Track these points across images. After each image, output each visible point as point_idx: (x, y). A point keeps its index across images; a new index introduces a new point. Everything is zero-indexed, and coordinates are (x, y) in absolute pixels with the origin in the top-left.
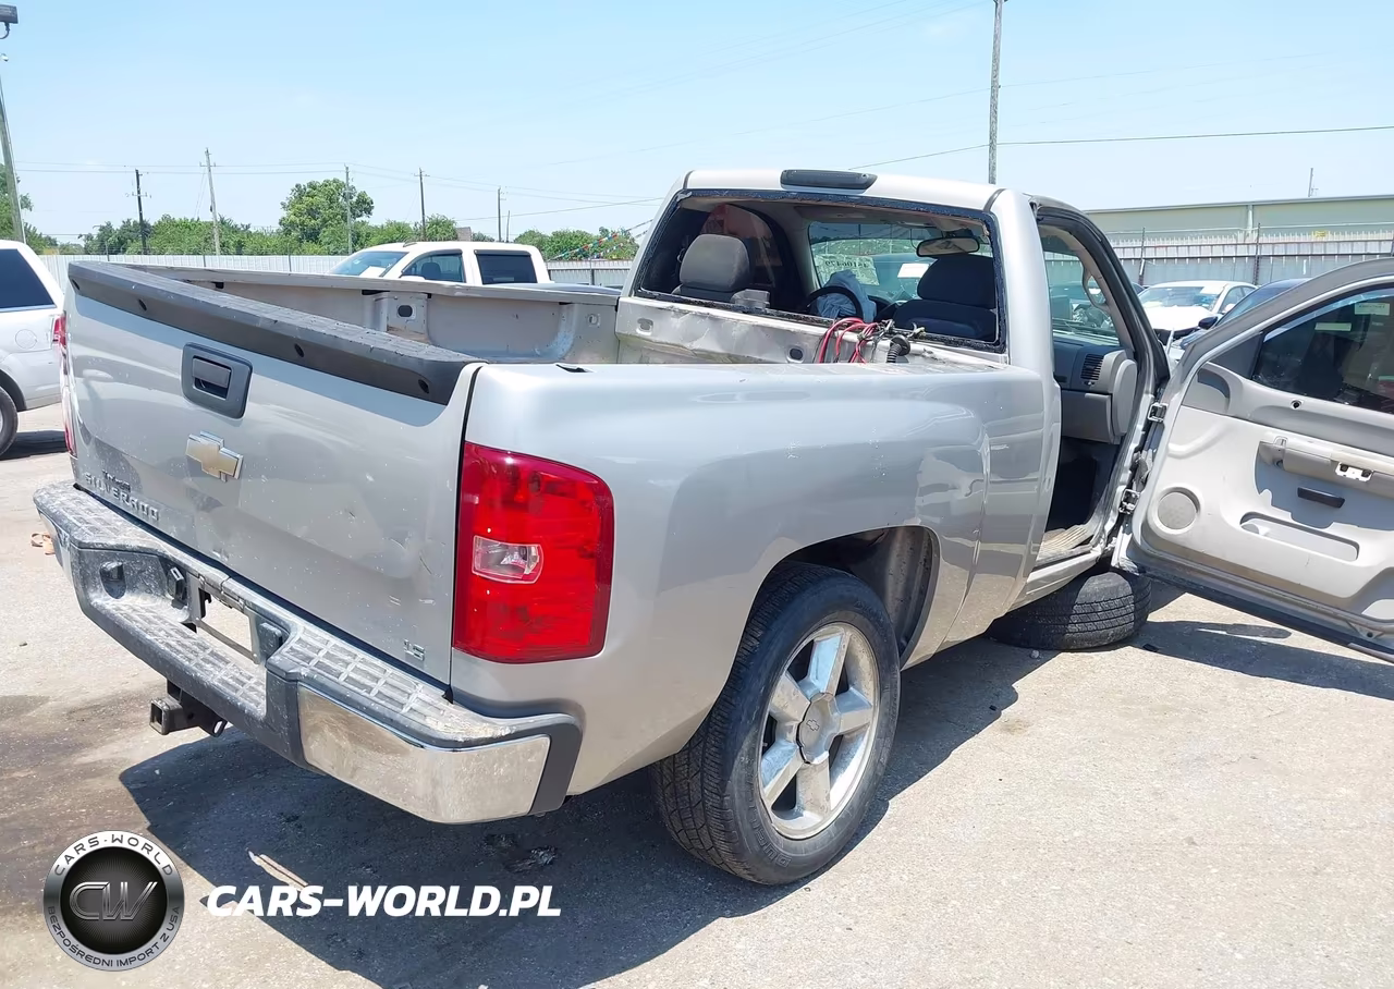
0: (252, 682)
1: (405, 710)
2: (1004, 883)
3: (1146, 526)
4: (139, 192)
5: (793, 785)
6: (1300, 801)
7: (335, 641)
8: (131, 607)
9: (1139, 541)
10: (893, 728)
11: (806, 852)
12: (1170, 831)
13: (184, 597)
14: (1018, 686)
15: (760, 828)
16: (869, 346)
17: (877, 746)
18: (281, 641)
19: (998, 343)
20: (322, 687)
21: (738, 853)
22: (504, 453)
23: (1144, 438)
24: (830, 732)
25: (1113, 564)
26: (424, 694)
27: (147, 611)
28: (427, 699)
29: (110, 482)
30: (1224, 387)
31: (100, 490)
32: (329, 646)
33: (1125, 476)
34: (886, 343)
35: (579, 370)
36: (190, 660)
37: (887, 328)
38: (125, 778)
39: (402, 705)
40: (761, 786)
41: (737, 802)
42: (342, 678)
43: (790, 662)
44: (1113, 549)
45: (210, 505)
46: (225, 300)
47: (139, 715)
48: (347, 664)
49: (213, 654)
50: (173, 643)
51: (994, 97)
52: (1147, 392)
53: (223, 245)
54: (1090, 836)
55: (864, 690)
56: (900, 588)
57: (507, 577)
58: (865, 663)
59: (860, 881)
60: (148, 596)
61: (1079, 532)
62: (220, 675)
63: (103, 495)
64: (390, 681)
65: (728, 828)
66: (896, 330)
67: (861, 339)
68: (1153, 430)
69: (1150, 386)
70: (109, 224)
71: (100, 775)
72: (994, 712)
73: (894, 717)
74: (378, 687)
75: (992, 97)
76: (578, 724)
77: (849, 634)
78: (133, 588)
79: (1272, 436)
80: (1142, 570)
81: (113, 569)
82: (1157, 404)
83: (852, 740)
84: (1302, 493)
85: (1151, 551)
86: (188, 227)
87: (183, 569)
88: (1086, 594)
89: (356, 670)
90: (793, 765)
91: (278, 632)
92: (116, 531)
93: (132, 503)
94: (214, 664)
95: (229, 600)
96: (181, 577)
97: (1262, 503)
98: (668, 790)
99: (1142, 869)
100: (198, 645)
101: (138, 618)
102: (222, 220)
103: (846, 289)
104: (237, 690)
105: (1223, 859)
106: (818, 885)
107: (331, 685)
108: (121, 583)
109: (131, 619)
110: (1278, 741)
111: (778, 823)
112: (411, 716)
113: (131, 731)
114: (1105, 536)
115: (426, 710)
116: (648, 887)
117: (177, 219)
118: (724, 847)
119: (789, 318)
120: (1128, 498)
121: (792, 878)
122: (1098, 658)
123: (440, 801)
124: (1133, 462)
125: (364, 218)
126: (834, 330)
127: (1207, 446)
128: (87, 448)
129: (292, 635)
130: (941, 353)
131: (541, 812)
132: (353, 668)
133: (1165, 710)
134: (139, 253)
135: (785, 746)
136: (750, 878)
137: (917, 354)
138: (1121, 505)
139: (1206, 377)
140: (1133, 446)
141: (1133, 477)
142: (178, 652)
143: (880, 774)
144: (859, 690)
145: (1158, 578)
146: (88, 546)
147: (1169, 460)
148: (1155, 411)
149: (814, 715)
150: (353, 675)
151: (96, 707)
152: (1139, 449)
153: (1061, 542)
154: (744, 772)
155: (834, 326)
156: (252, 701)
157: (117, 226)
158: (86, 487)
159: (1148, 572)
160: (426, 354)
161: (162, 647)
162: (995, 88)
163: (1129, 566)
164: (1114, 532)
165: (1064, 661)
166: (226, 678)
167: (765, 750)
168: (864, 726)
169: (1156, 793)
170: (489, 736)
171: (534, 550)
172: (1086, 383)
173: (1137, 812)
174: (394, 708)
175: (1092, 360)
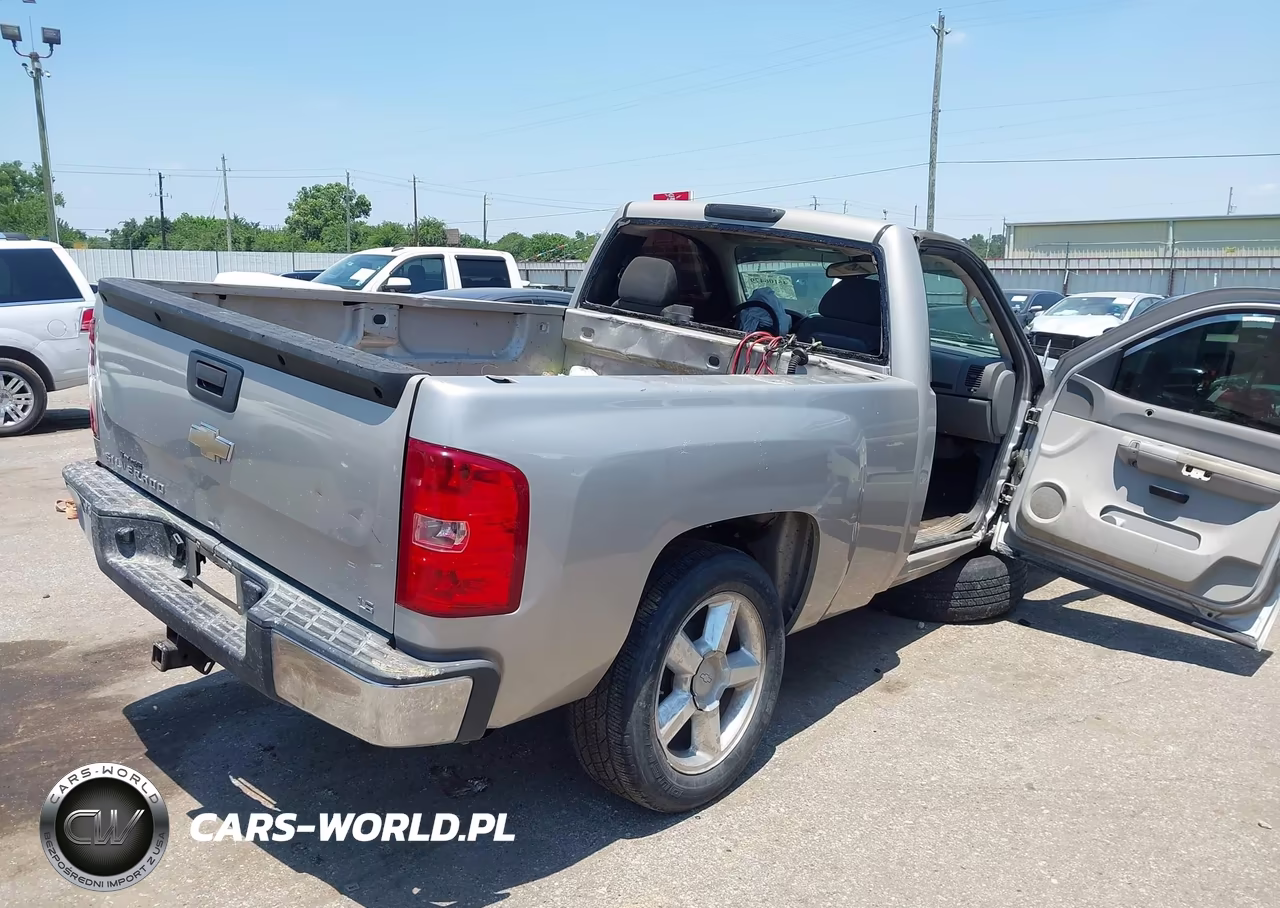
0: (235, 629)
1: (356, 653)
2: (865, 818)
3: (1020, 514)
4: (161, 193)
5: (687, 728)
6: (1131, 756)
7: (303, 596)
8: (139, 566)
9: (1014, 528)
10: (778, 684)
11: (697, 786)
12: (1014, 777)
13: (184, 558)
14: (902, 653)
15: (656, 763)
16: (774, 356)
17: (763, 698)
18: (260, 595)
19: (881, 357)
20: (290, 634)
21: (636, 784)
22: (441, 448)
23: (1022, 439)
24: (723, 684)
25: (992, 548)
26: (372, 641)
27: (153, 569)
28: (374, 645)
29: (126, 461)
30: (1088, 396)
31: (118, 467)
32: (299, 600)
33: (1005, 471)
34: (788, 354)
35: (506, 381)
36: (186, 610)
37: (790, 341)
38: (129, 711)
39: (353, 650)
40: (657, 727)
41: (636, 741)
42: (307, 626)
43: (685, 624)
44: (993, 534)
45: (207, 484)
46: (225, 316)
47: (144, 659)
48: (312, 615)
49: (204, 605)
50: (173, 596)
51: (935, 120)
52: (1024, 399)
53: (234, 242)
54: (946, 781)
55: (754, 651)
56: (788, 564)
57: (442, 548)
58: (753, 627)
59: (743, 812)
60: (154, 557)
61: (963, 519)
62: (210, 623)
63: (120, 471)
64: (345, 630)
65: (628, 764)
66: (798, 343)
67: (767, 351)
68: (1029, 431)
69: (1027, 393)
70: (133, 220)
71: (109, 708)
72: (878, 674)
73: (779, 674)
74: (336, 634)
75: (933, 120)
76: (496, 668)
77: (739, 601)
78: (142, 550)
79: (1128, 439)
80: (1016, 553)
81: (125, 534)
82: (1033, 409)
83: (741, 693)
84: (1153, 490)
85: (1024, 537)
86: (203, 223)
87: (183, 535)
88: (966, 573)
89: (319, 620)
90: (686, 711)
91: (258, 588)
92: (129, 502)
93: (144, 478)
94: (205, 614)
95: (220, 561)
96: (182, 542)
97: (1119, 498)
98: (580, 730)
99: (985, 808)
100: (194, 598)
101: (145, 575)
102: (236, 218)
103: (766, 304)
104: (223, 635)
105: (1055, 802)
106: (707, 815)
107: (298, 632)
108: (132, 545)
109: (140, 575)
110: (1122, 704)
111: (672, 760)
112: (361, 658)
113: (136, 672)
114: (986, 523)
115: (372, 654)
116: (564, 812)
117: (194, 217)
118: (624, 778)
119: (709, 330)
120: (1007, 490)
121: (685, 808)
122: (976, 630)
123: (382, 732)
124: (1011, 459)
125: (362, 219)
126: (746, 342)
127: (1072, 448)
128: (109, 432)
129: (269, 591)
130: (834, 364)
131: (465, 741)
132: (318, 619)
133: (1029, 676)
134: (159, 248)
135: (682, 693)
136: (647, 806)
137: (814, 364)
138: (1001, 497)
139: (1074, 387)
140: (1011, 445)
141: (1011, 472)
142: (177, 603)
143: (765, 722)
144: (749, 650)
145: (1031, 561)
146: (106, 514)
147: (1041, 457)
148: (1031, 415)
149: (708, 670)
150: (316, 625)
151: (109, 651)
152: (1017, 448)
153: (943, 528)
154: (642, 715)
155: (746, 338)
156: (236, 644)
157: (140, 222)
158: (106, 464)
159: (1023, 556)
160: (381, 367)
161: (164, 598)
162: (935, 112)
163: (1006, 550)
164: (994, 520)
165: (947, 632)
166: (214, 626)
167: (662, 698)
168: (752, 681)
169: (1007, 747)
170: (422, 675)
171: (463, 525)
172: (969, 390)
173: (989, 762)
174: (346, 651)
175: (975, 369)
